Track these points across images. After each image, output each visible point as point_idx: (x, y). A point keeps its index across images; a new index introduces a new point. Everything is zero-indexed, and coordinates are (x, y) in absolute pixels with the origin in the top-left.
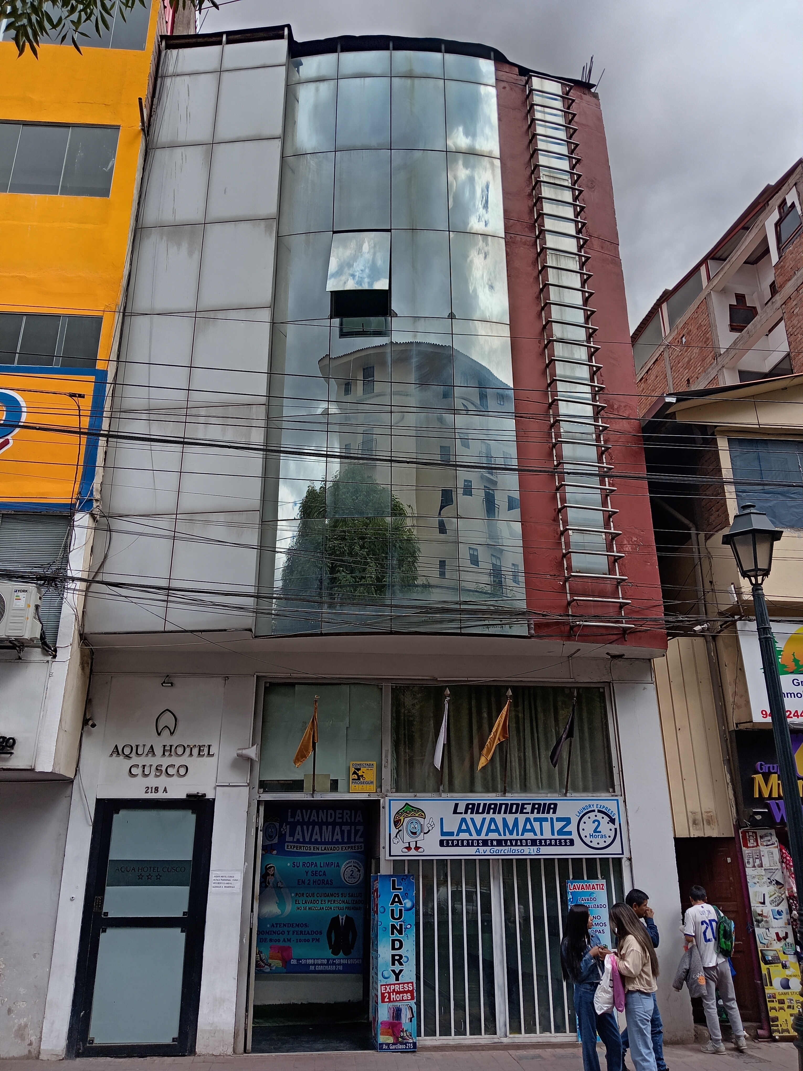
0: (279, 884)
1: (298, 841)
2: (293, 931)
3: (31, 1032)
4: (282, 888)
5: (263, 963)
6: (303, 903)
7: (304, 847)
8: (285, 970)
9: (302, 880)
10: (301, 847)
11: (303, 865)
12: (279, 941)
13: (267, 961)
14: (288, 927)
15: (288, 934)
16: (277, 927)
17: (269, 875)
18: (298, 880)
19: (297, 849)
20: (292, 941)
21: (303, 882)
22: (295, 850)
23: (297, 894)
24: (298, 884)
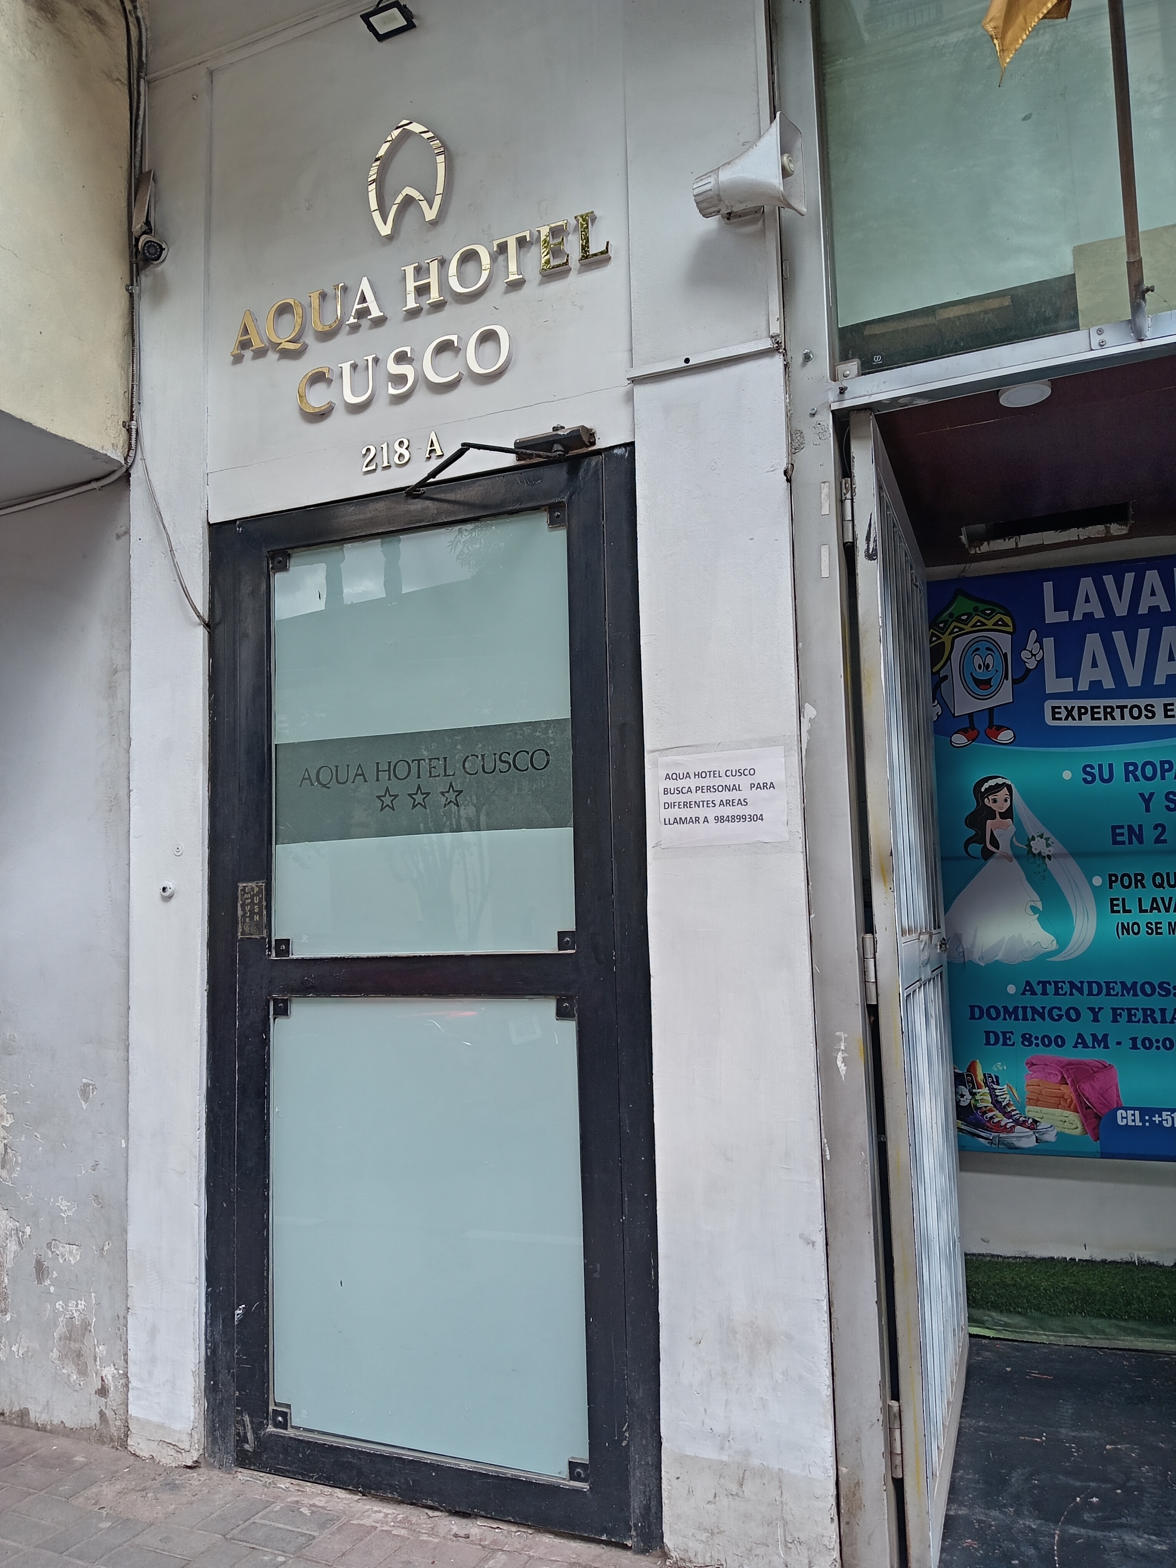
0: (1038, 846)
1: (1096, 690)
2: (1114, 1010)
3: (101, 1350)
4: (1049, 857)
5: (1008, 1115)
6: (1141, 911)
7: (1122, 708)
8: (1096, 1146)
9: (1130, 828)
10: (1109, 713)
11: (1127, 772)
12: (1060, 1042)
13: (1022, 1111)
14: (1090, 993)
15: (1096, 1020)
16: (1044, 993)
17: (992, 814)
18: (1114, 828)
19: (1093, 718)
20: (1111, 1042)
21: (1135, 834)
22: (1087, 721)
23: (1112, 879)
24: (1115, 842)
